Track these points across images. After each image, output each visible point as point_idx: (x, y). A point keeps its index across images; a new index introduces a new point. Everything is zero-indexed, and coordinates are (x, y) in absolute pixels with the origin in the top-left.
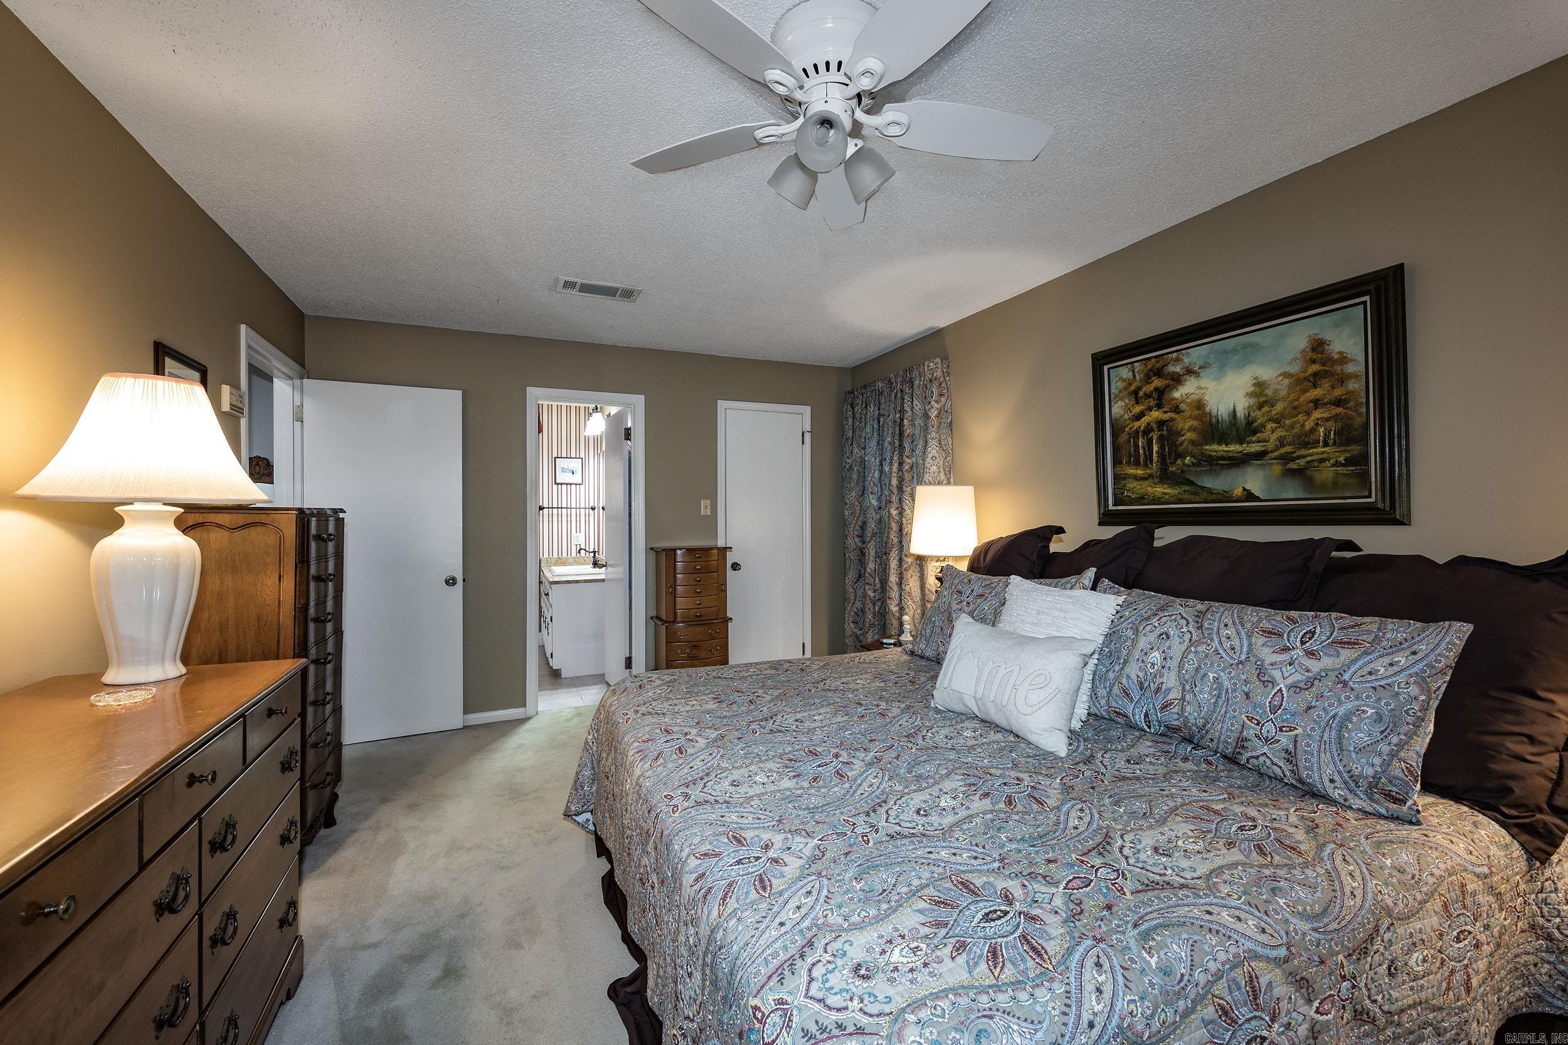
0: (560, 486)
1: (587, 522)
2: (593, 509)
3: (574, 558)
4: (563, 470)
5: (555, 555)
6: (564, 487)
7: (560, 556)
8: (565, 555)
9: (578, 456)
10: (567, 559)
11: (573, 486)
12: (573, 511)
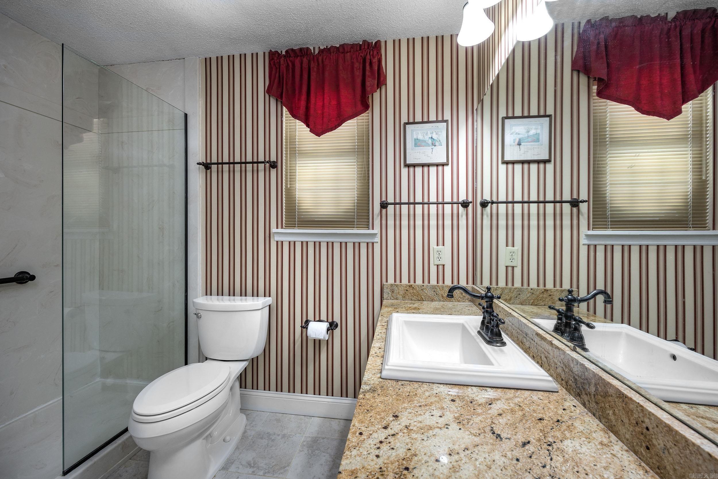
0: (411, 169)
1: (455, 228)
2: (465, 205)
3: (434, 287)
4: (418, 143)
5: (405, 281)
6: (419, 170)
7: (412, 283)
8: (419, 281)
9: (440, 118)
10: (422, 288)
11: (433, 169)
12: (433, 208)
